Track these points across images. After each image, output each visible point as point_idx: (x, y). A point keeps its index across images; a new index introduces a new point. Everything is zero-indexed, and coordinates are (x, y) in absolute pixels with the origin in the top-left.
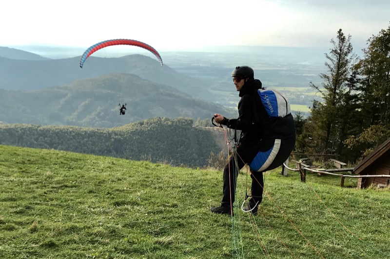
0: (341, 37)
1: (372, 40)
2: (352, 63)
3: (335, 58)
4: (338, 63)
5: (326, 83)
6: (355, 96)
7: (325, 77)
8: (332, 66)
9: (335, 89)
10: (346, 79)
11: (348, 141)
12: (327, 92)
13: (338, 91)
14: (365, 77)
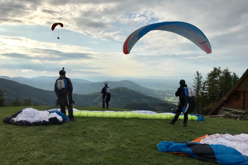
0: (198, 74)
1: (208, 74)
2: (203, 81)
3: (196, 80)
4: (198, 82)
5: (195, 89)
6: (205, 93)
7: (194, 86)
8: (196, 83)
9: (198, 91)
10: (201, 87)
11: (204, 108)
12: (195, 92)
13: (199, 91)
14: (208, 86)
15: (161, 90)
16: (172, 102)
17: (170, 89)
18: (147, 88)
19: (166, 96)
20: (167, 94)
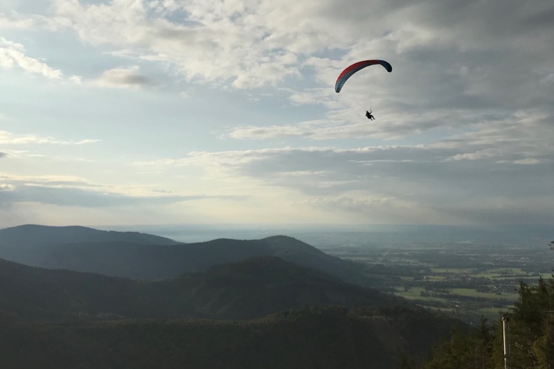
15: (384, 264)
16: (418, 301)
17: (412, 261)
18: (344, 258)
19: (399, 286)
20: (402, 278)
